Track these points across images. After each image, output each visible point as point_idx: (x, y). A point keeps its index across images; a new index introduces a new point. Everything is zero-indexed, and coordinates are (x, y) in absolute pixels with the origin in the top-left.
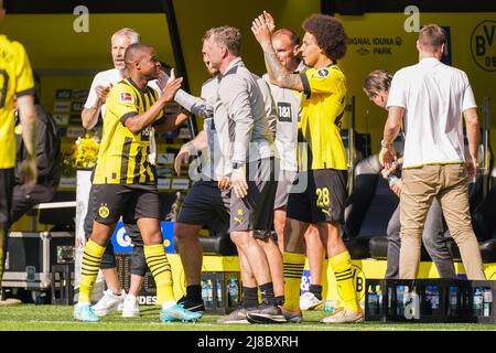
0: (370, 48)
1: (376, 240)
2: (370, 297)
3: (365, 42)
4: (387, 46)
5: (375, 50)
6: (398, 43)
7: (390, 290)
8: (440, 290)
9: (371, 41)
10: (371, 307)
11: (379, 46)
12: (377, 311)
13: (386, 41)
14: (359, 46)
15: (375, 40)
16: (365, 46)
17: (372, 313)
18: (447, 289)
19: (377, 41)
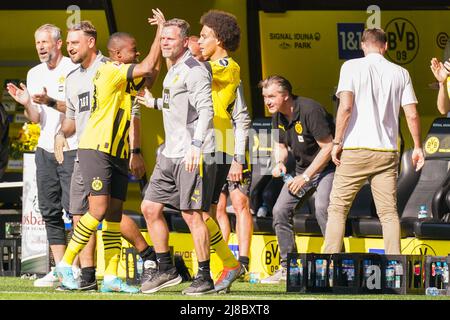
0: (292, 42)
1: (297, 218)
2: (292, 270)
3: (287, 37)
4: (307, 41)
5: (296, 44)
6: (317, 39)
7: (310, 264)
8: (355, 264)
9: (293, 37)
10: (292, 279)
11: (300, 41)
12: (298, 283)
13: (306, 36)
14: (282, 41)
15: (296, 35)
16: (287, 41)
17: (293, 285)
18: (362, 262)
19: (298, 36)
